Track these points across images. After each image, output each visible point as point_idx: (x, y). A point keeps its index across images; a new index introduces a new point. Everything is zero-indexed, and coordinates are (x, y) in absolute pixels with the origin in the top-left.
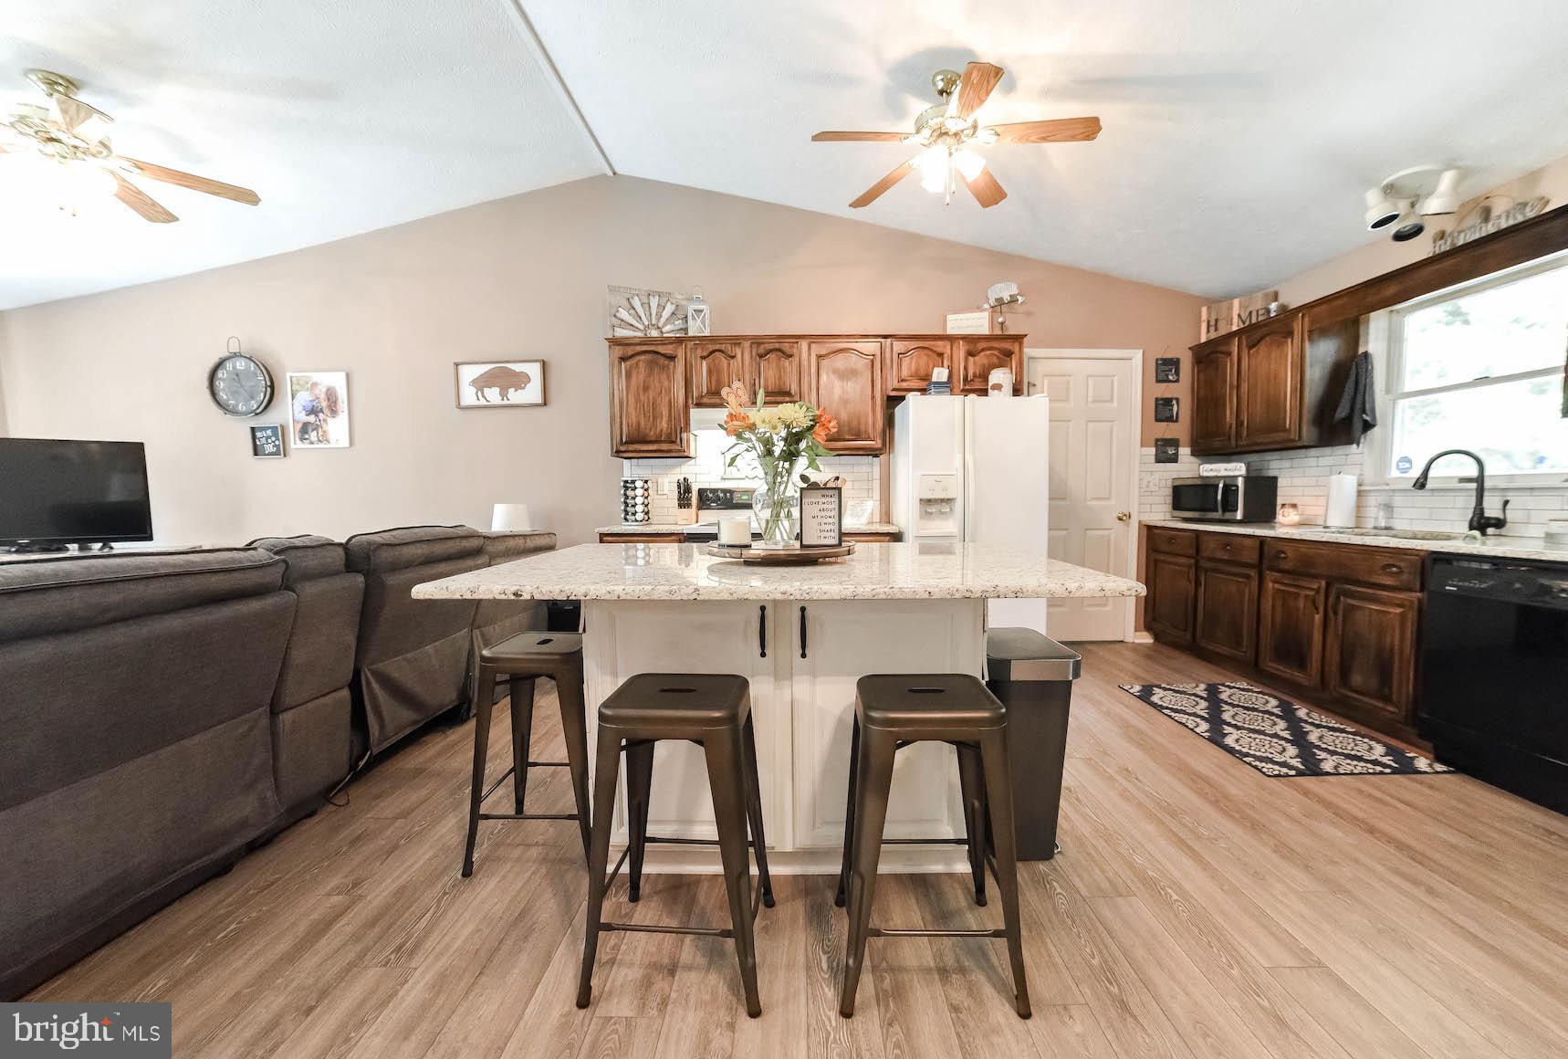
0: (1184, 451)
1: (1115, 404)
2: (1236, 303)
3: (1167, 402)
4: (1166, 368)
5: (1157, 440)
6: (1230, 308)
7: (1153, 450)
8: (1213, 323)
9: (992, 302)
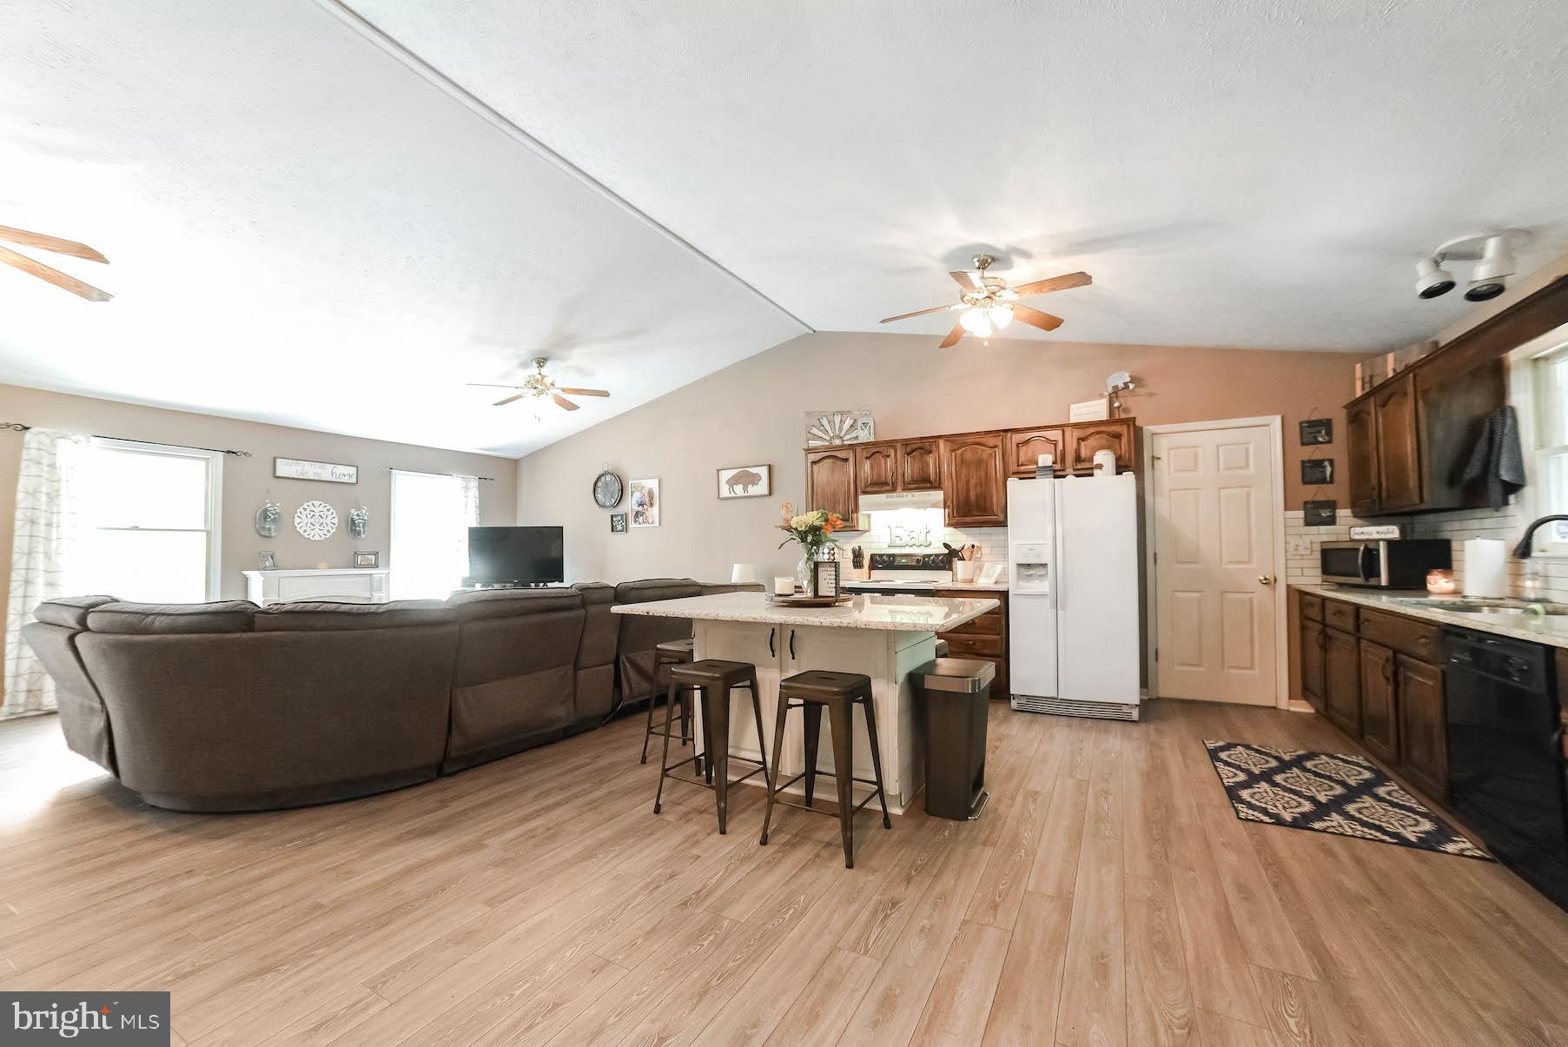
0: (1344, 514)
1: (1252, 470)
2: (1391, 357)
3: (1318, 464)
4: (1313, 430)
5: (1306, 503)
6: (1385, 363)
7: (1301, 514)
8: (1367, 380)
9: (1110, 390)
